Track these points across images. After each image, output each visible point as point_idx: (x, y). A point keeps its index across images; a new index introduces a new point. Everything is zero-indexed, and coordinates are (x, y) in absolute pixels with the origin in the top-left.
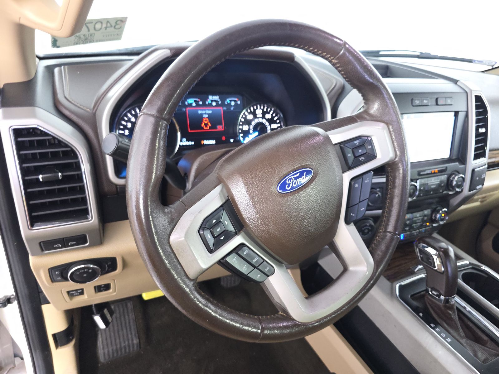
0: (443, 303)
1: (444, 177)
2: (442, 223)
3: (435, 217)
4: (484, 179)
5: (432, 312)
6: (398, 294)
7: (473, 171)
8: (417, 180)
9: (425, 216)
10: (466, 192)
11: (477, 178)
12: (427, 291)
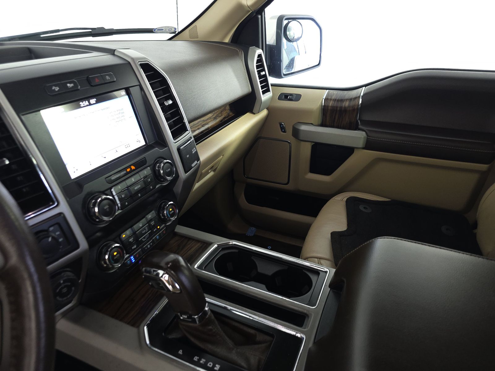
0: (198, 322)
1: (147, 171)
2: (173, 219)
3: (163, 215)
4: (196, 152)
5: (192, 339)
6: (148, 342)
7: (179, 149)
8: (111, 188)
9: (151, 220)
10: (183, 175)
11: (188, 156)
12: (177, 317)
